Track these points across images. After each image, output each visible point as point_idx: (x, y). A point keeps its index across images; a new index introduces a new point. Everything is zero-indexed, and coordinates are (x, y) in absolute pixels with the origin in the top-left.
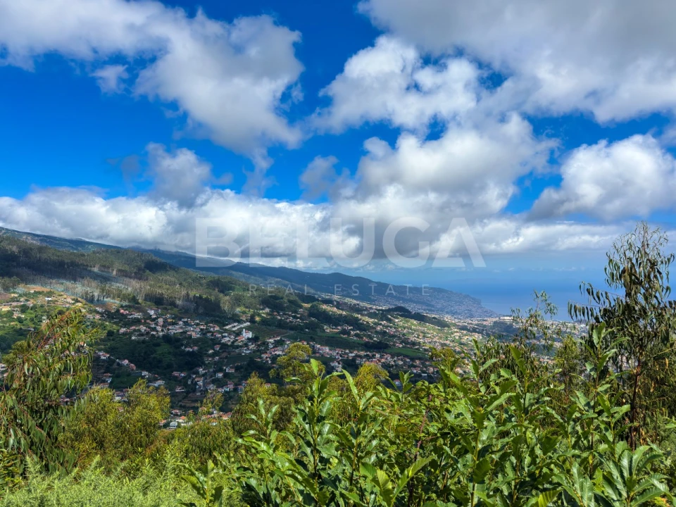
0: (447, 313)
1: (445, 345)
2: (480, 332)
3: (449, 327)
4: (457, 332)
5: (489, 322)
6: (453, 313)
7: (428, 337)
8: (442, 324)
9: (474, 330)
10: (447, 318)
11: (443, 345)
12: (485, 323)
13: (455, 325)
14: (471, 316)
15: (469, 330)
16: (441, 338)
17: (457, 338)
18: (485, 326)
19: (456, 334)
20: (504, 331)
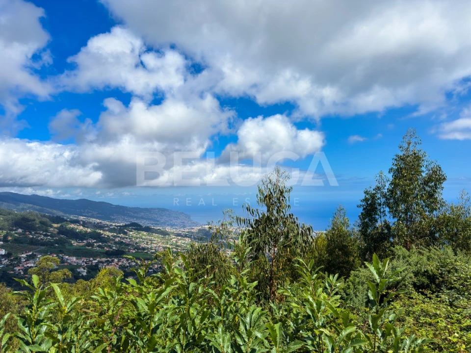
0: (168, 225)
1: (166, 247)
2: (190, 237)
3: (169, 235)
4: (174, 238)
5: (195, 229)
6: (172, 225)
7: (155, 243)
8: (165, 234)
9: (186, 236)
10: (168, 229)
11: (164, 248)
12: (192, 230)
13: (173, 233)
14: (184, 227)
15: (182, 236)
16: (163, 243)
17: (174, 242)
18: (193, 233)
19: (173, 240)
20: (205, 235)
